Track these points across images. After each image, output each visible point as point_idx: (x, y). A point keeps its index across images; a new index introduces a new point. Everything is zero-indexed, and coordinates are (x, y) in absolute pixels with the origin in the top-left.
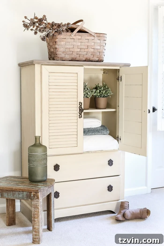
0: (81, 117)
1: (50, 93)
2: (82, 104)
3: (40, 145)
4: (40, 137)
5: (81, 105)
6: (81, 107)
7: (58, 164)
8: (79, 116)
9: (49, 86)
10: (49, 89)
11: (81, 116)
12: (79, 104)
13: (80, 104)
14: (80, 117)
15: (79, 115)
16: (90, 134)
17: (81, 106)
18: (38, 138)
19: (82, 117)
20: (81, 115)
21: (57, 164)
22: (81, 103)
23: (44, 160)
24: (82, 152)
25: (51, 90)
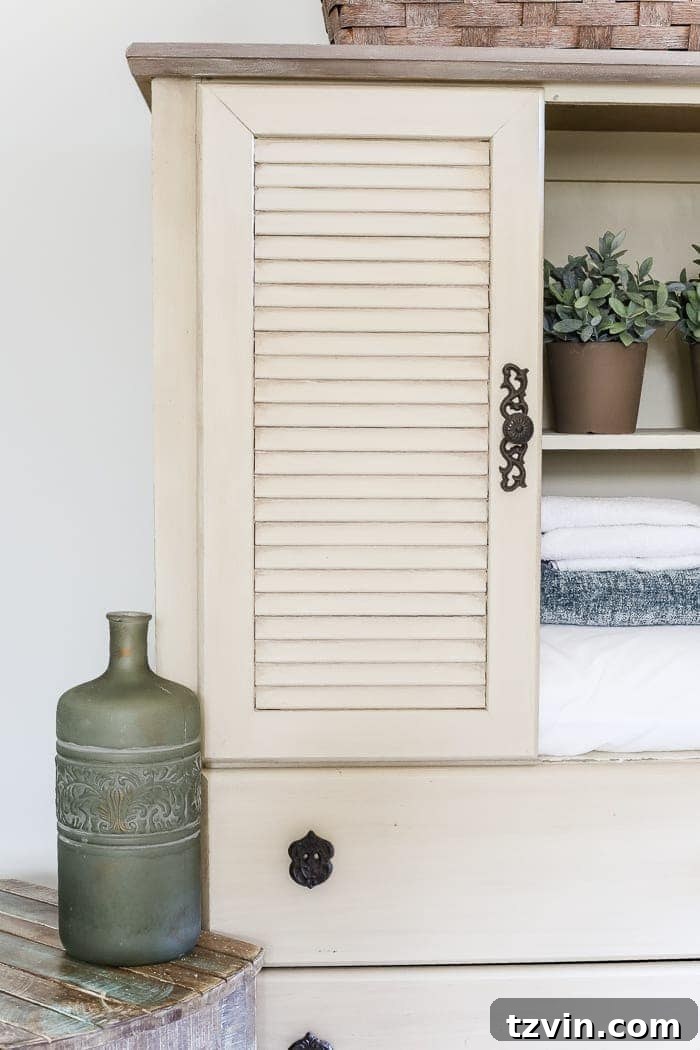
0: (520, 481)
1: (267, 297)
2: (524, 382)
3: (148, 683)
4: (150, 617)
5: (517, 385)
6: (516, 400)
7: (321, 834)
8: (505, 472)
9: (261, 242)
10: (258, 260)
11: (515, 471)
12: (498, 378)
13: (507, 376)
14: (511, 482)
15: (504, 464)
16: (619, 616)
17: (521, 393)
18: (130, 626)
19: (527, 481)
20: (520, 463)
21: (311, 834)
22: (522, 375)
23: (152, 803)
24: (532, 754)
25: (268, 273)
